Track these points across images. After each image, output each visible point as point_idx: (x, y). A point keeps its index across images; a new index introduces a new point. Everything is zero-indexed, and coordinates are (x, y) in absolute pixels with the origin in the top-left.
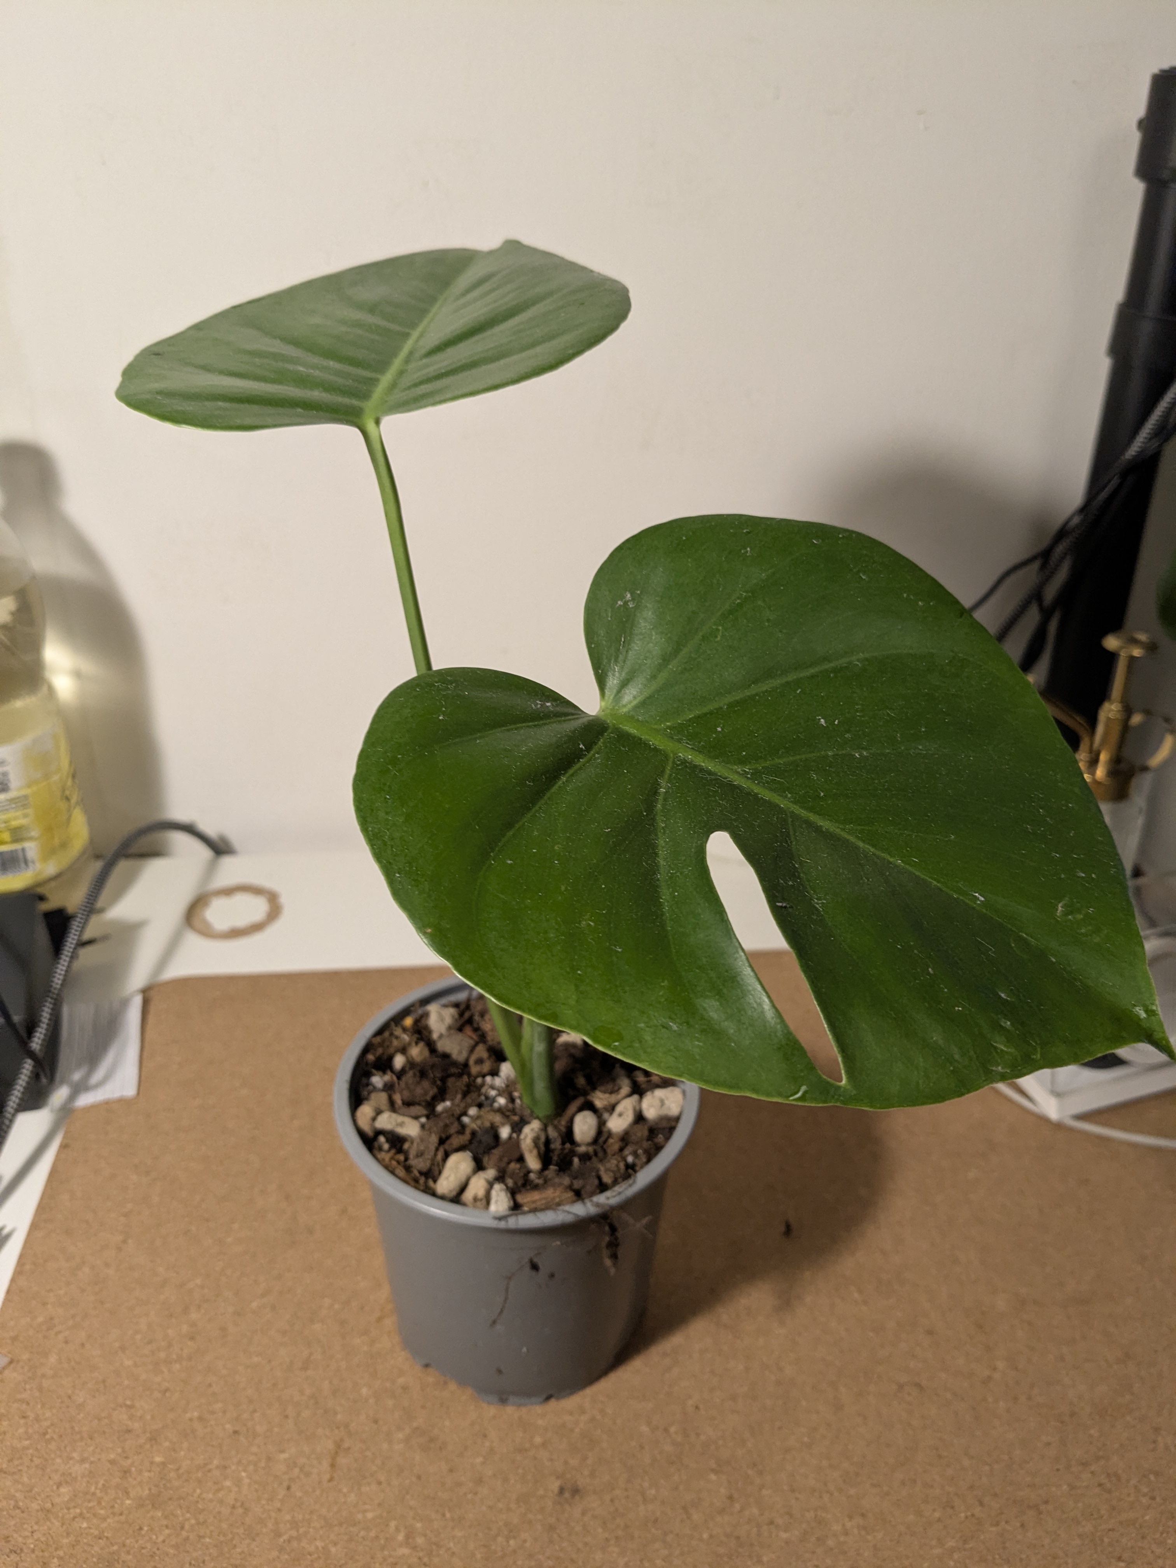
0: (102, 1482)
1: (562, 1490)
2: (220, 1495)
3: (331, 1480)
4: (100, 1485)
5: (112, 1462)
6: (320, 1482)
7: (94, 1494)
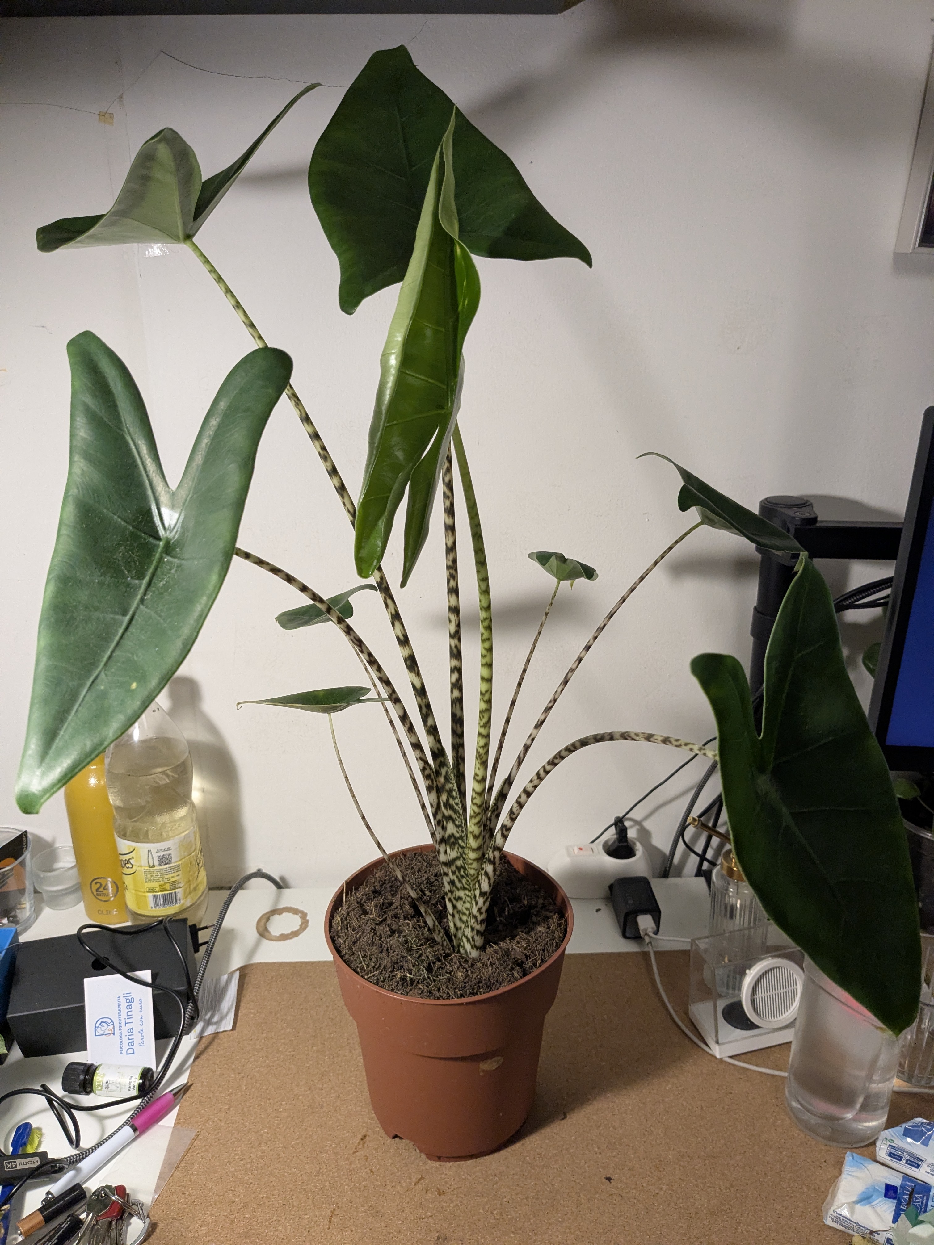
0: (221, 1226)
1: (438, 1238)
2: (277, 1233)
3: (329, 1228)
4: (220, 1227)
5: (225, 1216)
6: (323, 1229)
7: (218, 1231)
